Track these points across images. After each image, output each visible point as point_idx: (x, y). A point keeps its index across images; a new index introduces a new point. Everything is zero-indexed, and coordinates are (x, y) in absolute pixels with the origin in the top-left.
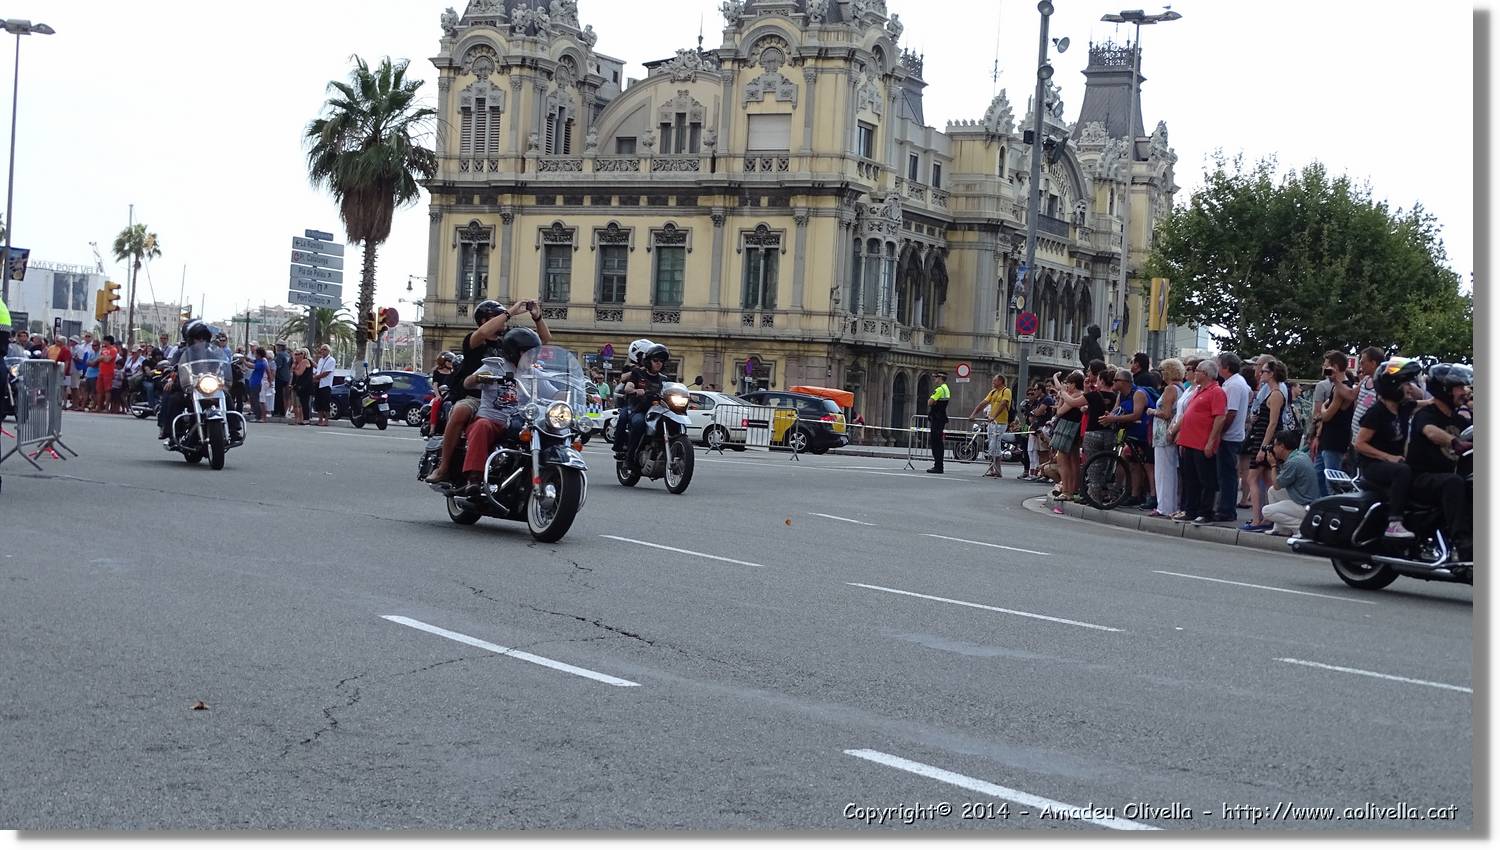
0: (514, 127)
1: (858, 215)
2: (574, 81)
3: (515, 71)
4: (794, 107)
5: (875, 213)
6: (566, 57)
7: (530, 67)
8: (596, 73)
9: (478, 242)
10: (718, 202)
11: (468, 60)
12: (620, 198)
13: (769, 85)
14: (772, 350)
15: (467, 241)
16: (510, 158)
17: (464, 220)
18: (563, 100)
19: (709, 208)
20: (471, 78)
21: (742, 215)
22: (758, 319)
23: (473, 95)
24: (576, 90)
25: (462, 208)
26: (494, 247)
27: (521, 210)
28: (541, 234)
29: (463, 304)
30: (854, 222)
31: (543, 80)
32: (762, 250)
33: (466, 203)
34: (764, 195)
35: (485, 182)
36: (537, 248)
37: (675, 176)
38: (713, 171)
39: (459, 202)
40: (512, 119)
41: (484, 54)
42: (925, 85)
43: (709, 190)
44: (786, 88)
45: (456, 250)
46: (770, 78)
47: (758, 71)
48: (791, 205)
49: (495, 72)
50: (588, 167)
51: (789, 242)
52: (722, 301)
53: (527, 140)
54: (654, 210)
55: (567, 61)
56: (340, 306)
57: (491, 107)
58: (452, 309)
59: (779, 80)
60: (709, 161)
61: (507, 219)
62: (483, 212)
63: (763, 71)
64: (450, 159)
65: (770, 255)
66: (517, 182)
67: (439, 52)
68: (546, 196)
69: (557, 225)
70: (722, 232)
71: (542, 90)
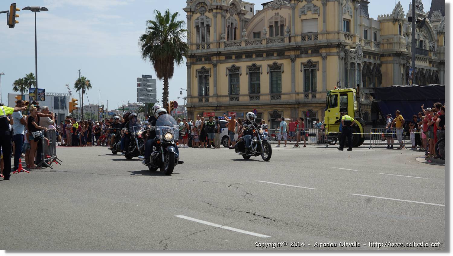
0: (215, 31)
1: (346, 54)
2: (236, 13)
3: (214, 11)
4: (319, 16)
5: (352, 53)
6: (233, 4)
7: (220, 9)
8: (245, 9)
9: (205, 75)
10: (292, 53)
11: (197, 8)
12: (256, 55)
13: (309, 8)
14: (316, 107)
15: (201, 75)
16: (215, 43)
17: (199, 67)
18: (232, 20)
19: (290, 56)
20: (198, 15)
21: (301, 57)
22: (310, 96)
23: (200, 21)
24: (237, 16)
25: (198, 63)
26: (211, 76)
27: (220, 62)
28: (228, 70)
29: (201, 98)
30: (344, 57)
31: (224, 13)
32: (310, 70)
33: (199, 61)
34: (310, 49)
35: (206, 53)
36: (227, 75)
37: (276, 45)
38: (290, 42)
39: (197, 61)
40: (214, 28)
41: (203, 5)
42: (369, 3)
43: (289, 49)
44: (315, 8)
45: (197, 78)
46: (309, 5)
47: (304, 3)
48: (320, 51)
49: (207, 11)
50: (243, 44)
51: (320, 66)
52: (296, 90)
53: (220, 36)
54: (269, 58)
55: (233, 6)
56: (156, 101)
57: (206, 25)
58: (196, 100)
59: (312, 6)
60: (288, 38)
61: (215, 66)
62: (206, 64)
63: (306, 3)
64: (193, 45)
65: (313, 72)
66: (217, 52)
67: (186, 6)
68: (228, 56)
69: (233, 66)
70: (295, 64)
71: (225, 17)
